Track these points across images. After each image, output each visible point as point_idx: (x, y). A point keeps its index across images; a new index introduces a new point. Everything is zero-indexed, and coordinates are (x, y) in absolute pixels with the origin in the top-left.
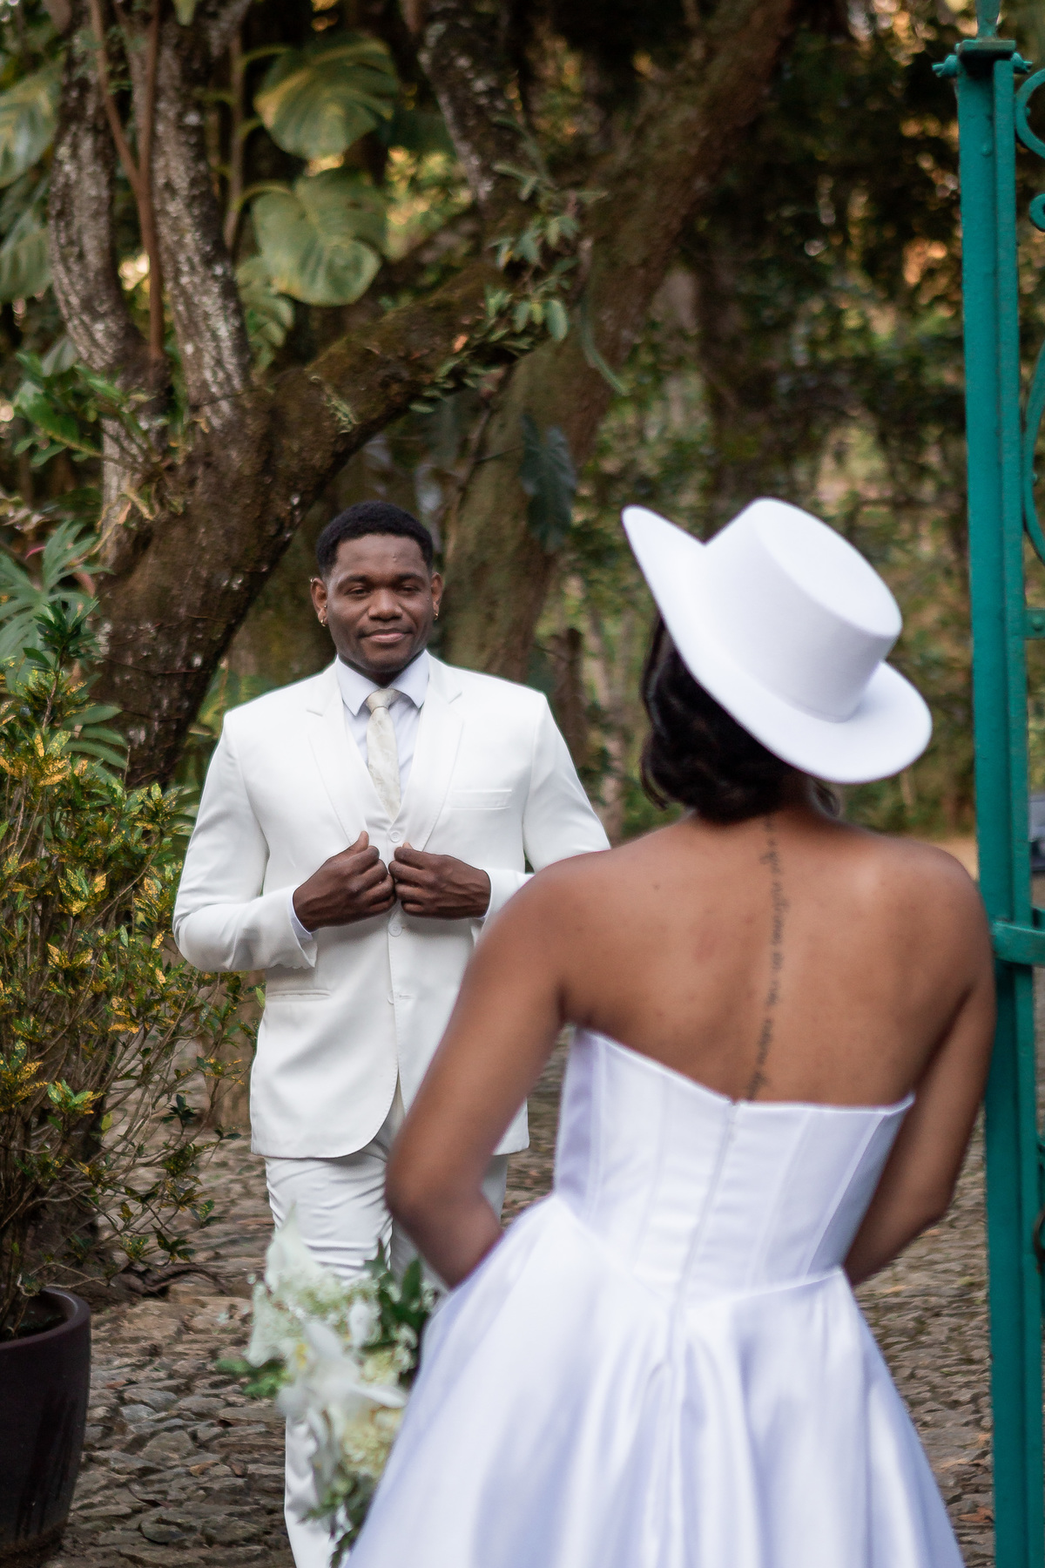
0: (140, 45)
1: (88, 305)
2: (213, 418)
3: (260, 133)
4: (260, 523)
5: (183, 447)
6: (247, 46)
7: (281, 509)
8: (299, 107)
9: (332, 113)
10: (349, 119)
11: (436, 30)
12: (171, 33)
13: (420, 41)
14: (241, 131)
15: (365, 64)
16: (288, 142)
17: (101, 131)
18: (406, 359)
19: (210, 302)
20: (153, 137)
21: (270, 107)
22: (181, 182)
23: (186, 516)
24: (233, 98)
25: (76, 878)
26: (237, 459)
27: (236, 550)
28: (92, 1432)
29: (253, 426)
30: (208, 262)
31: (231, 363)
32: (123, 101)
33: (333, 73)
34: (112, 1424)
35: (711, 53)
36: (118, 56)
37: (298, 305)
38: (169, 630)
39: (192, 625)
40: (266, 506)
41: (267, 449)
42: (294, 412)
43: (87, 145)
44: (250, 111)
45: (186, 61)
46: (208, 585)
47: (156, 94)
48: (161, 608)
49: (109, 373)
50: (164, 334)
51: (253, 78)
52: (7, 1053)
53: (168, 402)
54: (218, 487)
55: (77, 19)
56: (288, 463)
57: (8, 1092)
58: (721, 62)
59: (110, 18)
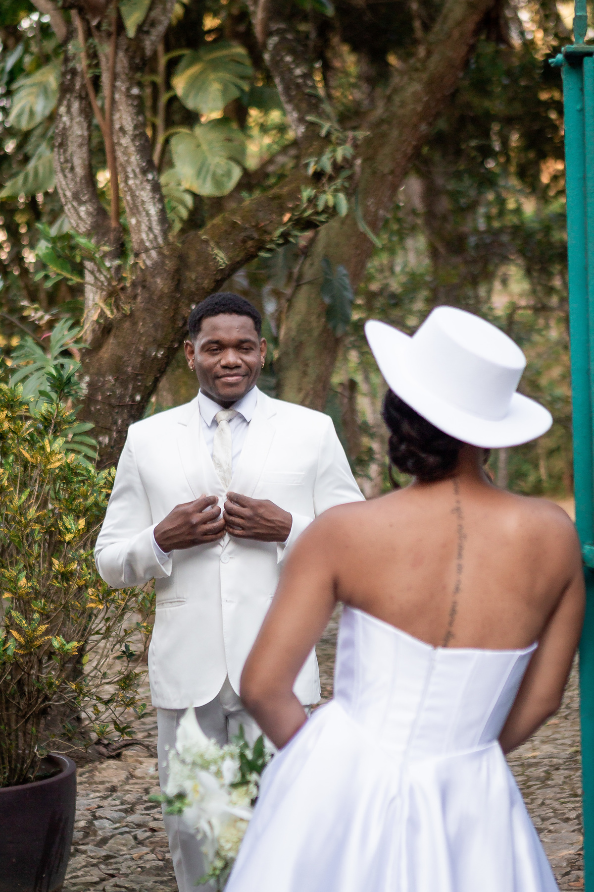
0: (106, 49)
1: (76, 196)
2: (146, 261)
3: (174, 99)
4: (173, 320)
5: (129, 277)
6: (168, 49)
7: (186, 312)
8: (197, 84)
9: (215, 88)
10: (225, 91)
11: (273, 41)
12: (123, 42)
13: (265, 45)
14: (164, 98)
15: (234, 60)
16: (190, 104)
17: (84, 98)
18: (257, 227)
19: (145, 195)
20: (113, 101)
21: (180, 84)
22: (129, 127)
23: (132, 315)
24: (159, 79)
25: (68, 521)
26: (160, 283)
27: (159, 335)
28: (77, 835)
29: (170, 265)
30: (144, 172)
31: (157, 229)
32: (96, 81)
33: (215, 65)
34: (89, 830)
35: (429, 53)
36: (93, 55)
37: (196, 196)
38: (122, 381)
39: (135, 377)
40: (176, 310)
41: (177, 278)
42: (193, 257)
43: (76, 106)
44: (169, 86)
45: (131, 59)
46: (144, 355)
47: (115, 77)
48: (117, 368)
49: (88, 235)
50: (119, 213)
51: (172, 67)
52: (29, 620)
53: (121, 251)
54: (150, 299)
55: (70, 35)
56: (189, 286)
57: (29, 642)
58: (435, 58)
59: (89, 34)
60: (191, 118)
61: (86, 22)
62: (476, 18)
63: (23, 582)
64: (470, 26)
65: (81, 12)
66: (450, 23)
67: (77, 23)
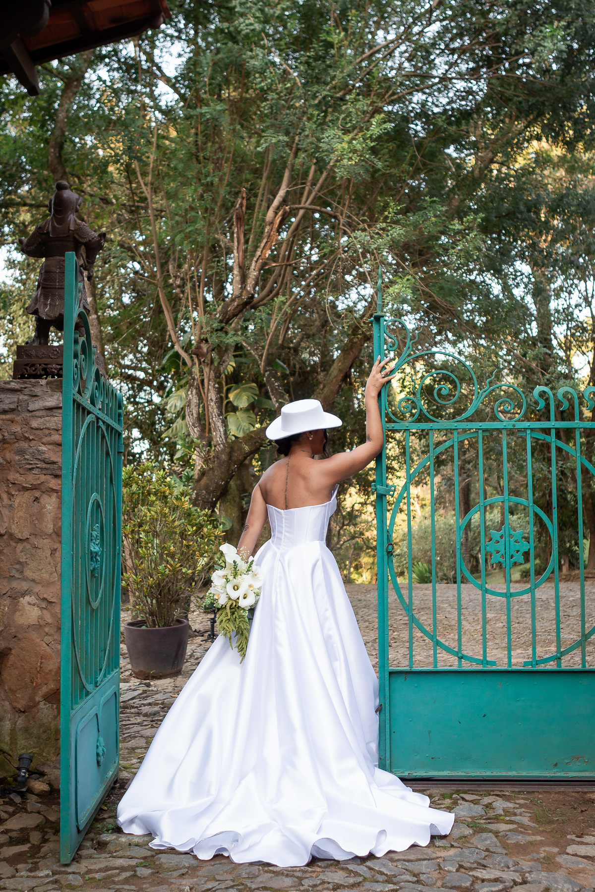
0: (206, 370)
1: (193, 425)
2: (219, 448)
3: (230, 402)
4: (228, 470)
5: (212, 454)
6: (227, 384)
7: (233, 468)
8: (237, 397)
9: (245, 398)
10: (248, 400)
11: (268, 373)
12: (213, 367)
13: (264, 375)
14: (225, 402)
15: (251, 388)
16: (235, 404)
17: (198, 388)
18: (260, 438)
19: (219, 424)
20: (208, 389)
21: (231, 396)
22: (214, 399)
23: (212, 469)
24: (223, 395)
25: (189, 527)
26: (224, 457)
27: (223, 476)
28: (187, 657)
29: (227, 450)
30: (219, 416)
31: (223, 437)
32: (202, 381)
33: (245, 390)
34: (191, 656)
35: (324, 387)
36: (201, 371)
37: (236, 437)
38: (208, 493)
39: (213, 492)
40: (229, 467)
41: (230, 455)
42: (236, 448)
43: (194, 391)
44: (227, 397)
45: (215, 374)
46: (217, 483)
47: (209, 380)
48: (207, 488)
49: (197, 439)
50: (210, 430)
51: (228, 390)
52: (174, 561)
53: (209, 445)
54: (219, 463)
55: (193, 364)
56: (235, 458)
57: (174, 569)
58: (326, 389)
59: (200, 364)
60: (235, 409)
61: (199, 360)
62: (342, 375)
63: (172, 548)
64: (340, 378)
65: (198, 356)
66: (332, 376)
67: (196, 360)
